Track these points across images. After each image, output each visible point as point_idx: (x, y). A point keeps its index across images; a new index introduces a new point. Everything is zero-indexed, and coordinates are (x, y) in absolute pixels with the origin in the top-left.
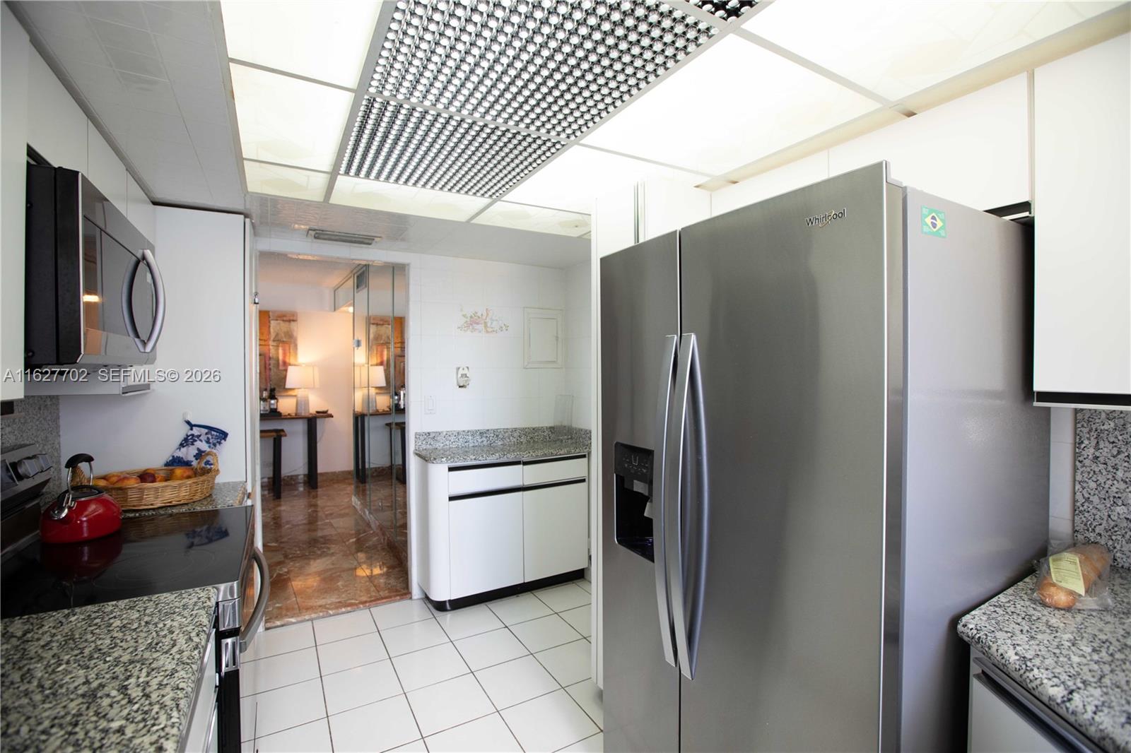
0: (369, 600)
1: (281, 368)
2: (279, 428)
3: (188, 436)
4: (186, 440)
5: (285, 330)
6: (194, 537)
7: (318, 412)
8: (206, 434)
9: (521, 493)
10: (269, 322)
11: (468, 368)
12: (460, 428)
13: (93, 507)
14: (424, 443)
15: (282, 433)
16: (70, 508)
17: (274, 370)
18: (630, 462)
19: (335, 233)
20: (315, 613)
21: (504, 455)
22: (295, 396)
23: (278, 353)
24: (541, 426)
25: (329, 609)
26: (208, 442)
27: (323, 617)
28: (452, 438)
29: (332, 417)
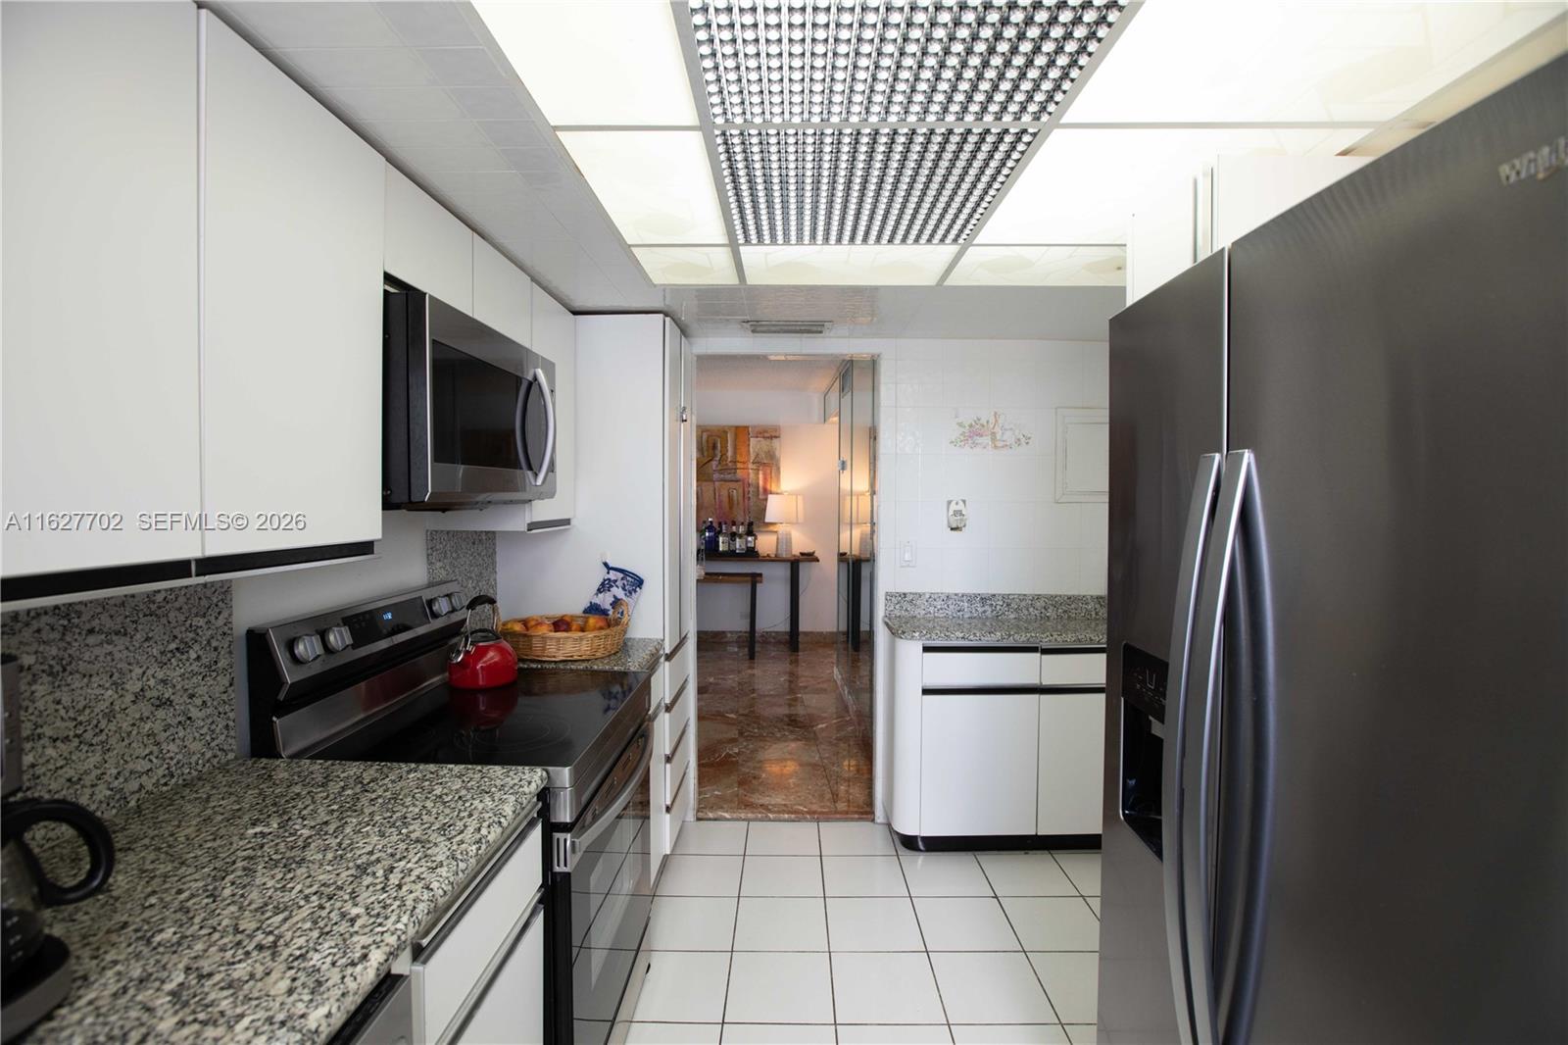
0: (820, 810)
1: (761, 497)
2: (758, 572)
3: (605, 580)
4: (603, 584)
5: (765, 448)
6: (609, 699)
7: (802, 554)
8: (622, 579)
9: (1035, 697)
10: (749, 440)
11: (964, 502)
12: (951, 590)
13: (491, 654)
14: (897, 607)
15: (758, 578)
16: (467, 653)
17: (753, 499)
18: (1143, 682)
19: (774, 323)
20: (752, 813)
21: (1010, 635)
22: (776, 532)
23: (758, 478)
24: (1083, 594)
25: (770, 811)
26: (624, 589)
27: (761, 820)
28: (939, 604)
29: (818, 561)
